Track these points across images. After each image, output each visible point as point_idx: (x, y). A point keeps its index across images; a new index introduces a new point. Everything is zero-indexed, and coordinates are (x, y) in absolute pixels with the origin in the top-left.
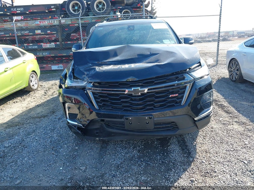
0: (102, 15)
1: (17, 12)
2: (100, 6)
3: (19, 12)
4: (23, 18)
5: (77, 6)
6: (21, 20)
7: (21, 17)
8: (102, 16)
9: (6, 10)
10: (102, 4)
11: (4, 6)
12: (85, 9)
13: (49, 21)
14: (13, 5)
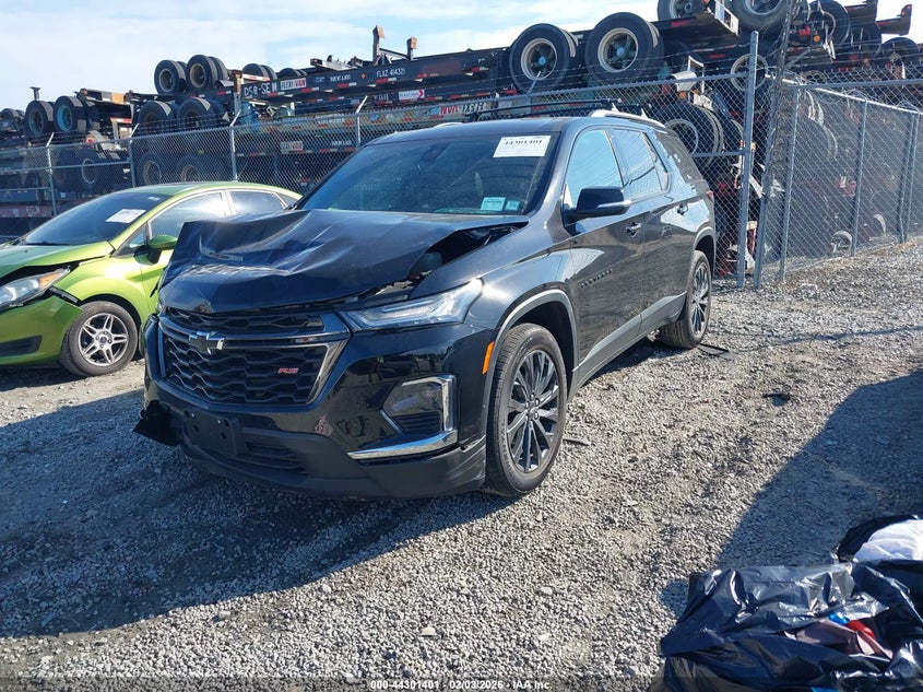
0: (623, 82)
1: (390, 80)
2: (620, 51)
3: (395, 79)
4: (423, 97)
5: (546, 55)
6: (419, 102)
7: (418, 91)
8: (620, 86)
9: (363, 76)
10: (628, 44)
11: (380, 62)
12: (566, 63)
13: (468, 105)
14: (409, 56)
